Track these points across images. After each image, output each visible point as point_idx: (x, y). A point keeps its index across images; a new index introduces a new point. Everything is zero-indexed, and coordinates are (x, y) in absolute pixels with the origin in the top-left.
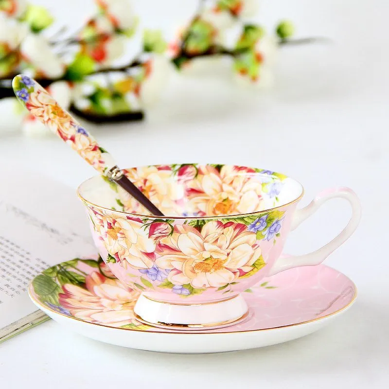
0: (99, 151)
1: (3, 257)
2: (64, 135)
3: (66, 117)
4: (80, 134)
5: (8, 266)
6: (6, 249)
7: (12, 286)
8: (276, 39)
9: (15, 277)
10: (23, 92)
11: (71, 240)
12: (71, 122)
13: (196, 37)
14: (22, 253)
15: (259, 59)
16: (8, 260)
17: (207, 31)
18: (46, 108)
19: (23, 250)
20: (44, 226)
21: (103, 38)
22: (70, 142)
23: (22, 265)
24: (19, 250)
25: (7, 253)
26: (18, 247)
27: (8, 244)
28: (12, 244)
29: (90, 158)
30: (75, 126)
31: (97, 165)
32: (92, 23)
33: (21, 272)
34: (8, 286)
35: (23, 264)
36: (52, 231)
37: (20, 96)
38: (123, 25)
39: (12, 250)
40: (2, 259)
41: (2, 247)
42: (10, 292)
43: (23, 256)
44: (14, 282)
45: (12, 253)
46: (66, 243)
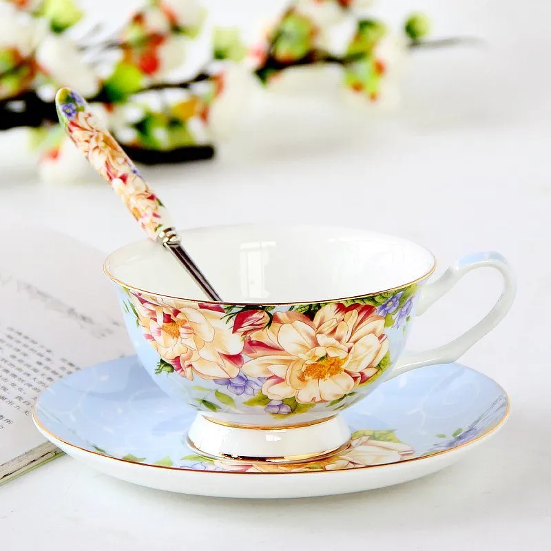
0: (156, 202)
1: (13, 357)
5: (20, 370)
6: (19, 346)
7: (25, 398)
8: (404, 39)
9: (30, 385)
11: (110, 332)
13: (289, 37)
14: (39, 351)
15: (380, 68)
16: (20, 361)
17: (305, 30)
19: (42, 347)
20: (71, 311)
21: (156, 40)
23: (40, 368)
24: (35, 347)
25: (19, 350)
26: (33, 342)
27: (19, 338)
28: (26, 338)
31: (148, 218)
32: (138, 19)
33: (40, 378)
34: (20, 398)
35: (42, 366)
36: (84, 318)
37: (64, 111)
38: (183, 21)
39: (26, 346)
40: (11, 360)
41: (12, 342)
42: (24, 407)
43: (41, 355)
44: (29, 393)
45: (26, 350)
46: (103, 335)
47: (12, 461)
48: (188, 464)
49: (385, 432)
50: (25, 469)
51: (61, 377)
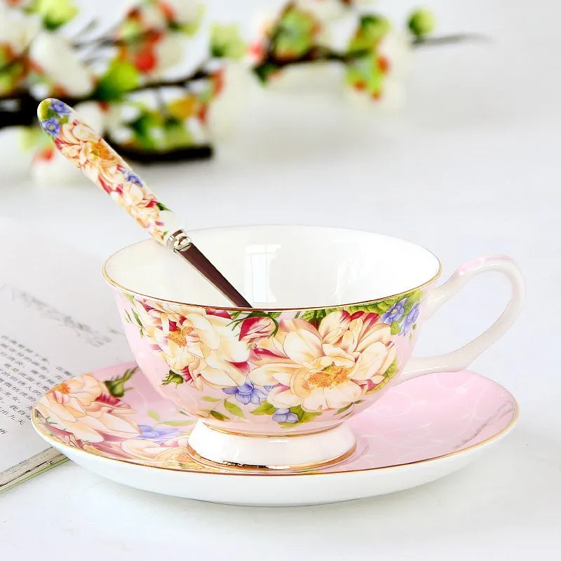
0: (156, 208)
1: (8, 366)
2: (107, 184)
3: (113, 159)
4: (130, 183)
5: (15, 379)
6: (14, 355)
7: (21, 407)
8: (408, 37)
9: (25, 394)
10: (52, 123)
11: (108, 340)
12: (119, 167)
14: (35, 359)
15: (383, 65)
16: (15, 370)
17: (306, 26)
18: (83, 146)
19: (37, 355)
20: (68, 320)
21: (152, 36)
22: (115, 195)
23: (36, 377)
24: (31, 356)
25: (13, 359)
26: (28, 350)
27: (15, 347)
28: (21, 346)
29: (143, 218)
30: (124, 173)
31: (153, 228)
32: (134, 14)
33: (35, 387)
34: (14, 407)
35: (37, 375)
36: (81, 327)
37: (47, 129)
38: (181, 16)
39: (20, 354)
40: (5, 369)
41: (6, 351)
42: (18, 416)
43: (37, 364)
44: (24, 402)
45: (20, 359)
46: (101, 344)
47: (7, 471)
50: (18, 480)
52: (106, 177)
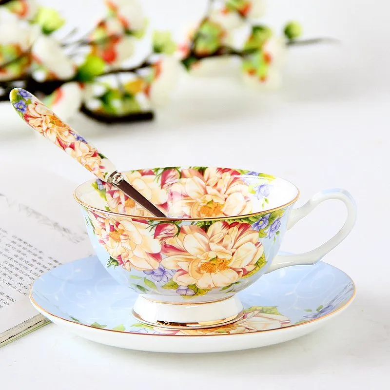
0: (99, 157)
1: (16, 256)
2: (63, 143)
3: (65, 126)
4: (79, 141)
5: (21, 265)
6: (20, 249)
7: (25, 284)
8: (284, 39)
9: (27, 275)
10: (21, 104)
11: (83, 239)
12: (70, 131)
13: (204, 37)
14: (34, 252)
15: (267, 59)
16: (21, 259)
18: (44, 118)
19: (36, 249)
20: (56, 225)
21: (114, 39)
22: (69, 150)
23: (35, 264)
24: (32, 249)
25: (20, 251)
26: (30, 246)
27: (21, 243)
28: (25, 243)
29: (90, 164)
30: (74, 135)
31: (98, 170)
32: (102, 25)
33: (34, 271)
34: (21, 284)
35: (36, 262)
36: (65, 230)
39: (24, 248)
40: (15, 258)
41: (15, 246)
42: (23, 290)
43: (36, 255)
44: (27, 281)
45: (25, 251)
46: (78, 241)
47: (15, 327)
48: (136, 329)
49: (271, 308)
50: (23, 333)
51: (49, 269)
52: (62, 138)
